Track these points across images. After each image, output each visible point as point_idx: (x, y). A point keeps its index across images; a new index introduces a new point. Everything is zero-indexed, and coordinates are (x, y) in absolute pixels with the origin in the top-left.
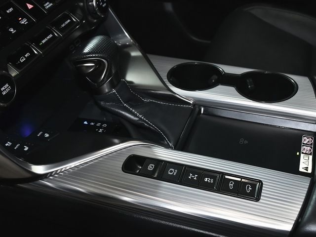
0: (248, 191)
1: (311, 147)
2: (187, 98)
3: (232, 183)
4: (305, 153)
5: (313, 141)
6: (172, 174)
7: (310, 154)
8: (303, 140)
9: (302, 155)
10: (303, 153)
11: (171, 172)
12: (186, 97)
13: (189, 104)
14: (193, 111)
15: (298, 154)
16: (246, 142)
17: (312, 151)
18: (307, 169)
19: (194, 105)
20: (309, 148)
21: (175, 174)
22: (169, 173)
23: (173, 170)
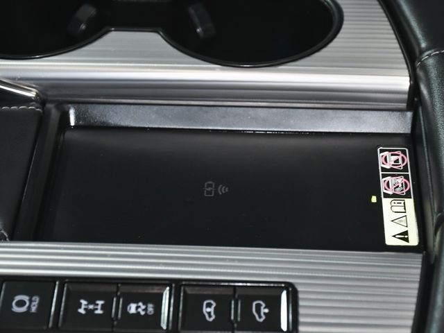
0: (260, 317)
1: (406, 177)
2: (17, 82)
3: (209, 305)
4: (394, 196)
5: (407, 160)
6: (24, 309)
7: (408, 196)
8: (381, 160)
9: (386, 202)
10: (387, 196)
11: (21, 304)
12: (14, 79)
13: (27, 100)
14: (43, 119)
15: (374, 199)
16: (223, 190)
17: (410, 185)
18: (404, 235)
19: (42, 100)
20: (400, 180)
21: (34, 309)
22: (16, 309)
23: (25, 298)
